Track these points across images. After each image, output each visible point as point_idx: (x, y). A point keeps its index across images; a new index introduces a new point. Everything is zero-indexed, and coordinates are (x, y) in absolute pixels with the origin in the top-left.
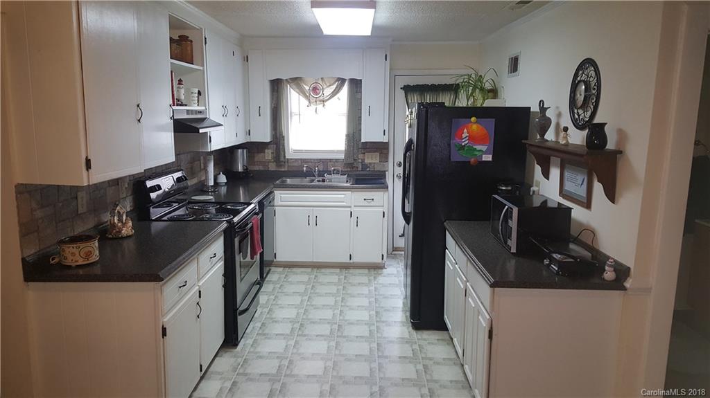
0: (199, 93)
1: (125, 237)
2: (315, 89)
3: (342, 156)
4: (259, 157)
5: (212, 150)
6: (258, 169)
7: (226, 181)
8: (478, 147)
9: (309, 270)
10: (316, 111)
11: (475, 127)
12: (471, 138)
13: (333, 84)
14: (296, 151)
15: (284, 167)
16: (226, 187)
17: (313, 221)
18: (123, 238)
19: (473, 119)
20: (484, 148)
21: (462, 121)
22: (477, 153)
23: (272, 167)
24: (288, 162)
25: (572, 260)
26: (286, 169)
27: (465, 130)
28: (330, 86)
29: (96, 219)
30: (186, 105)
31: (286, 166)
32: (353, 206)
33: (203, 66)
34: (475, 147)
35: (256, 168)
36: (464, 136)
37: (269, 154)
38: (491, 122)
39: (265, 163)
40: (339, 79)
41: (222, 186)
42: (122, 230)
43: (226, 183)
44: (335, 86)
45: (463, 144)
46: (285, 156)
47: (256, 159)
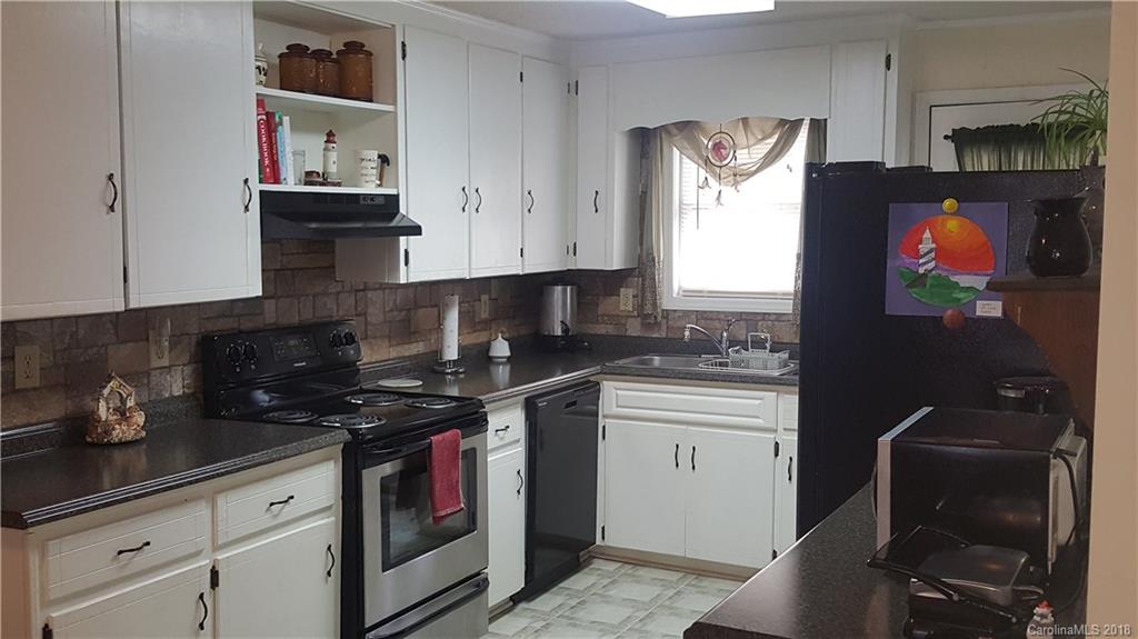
0: (384, 159)
1: (115, 444)
2: (718, 147)
3: (787, 307)
4: (606, 306)
5: (413, 279)
6: (603, 332)
7: (508, 354)
8: (965, 280)
9: (674, 576)
10: (718, 198)
11: (952, 225)
12: (941, 254)
13: (770, 136)
14: (689, 294)
15: (660, 329)
16: (508, 368)
17: (685, 458)
18: (111, 445)
19: (948, 204)
20: (980, 282)
21: (919, 209)
22: (961, 295)
23: (634, 329)
24: (667, 318)
25: (943, 597)
26: (664, 335)
27: (927, 235)
28: (763, 139)
29: (69, 402)
30: (339, 184)
31: (664, 327)
32: (780, 429)
33: (394, 103)
34: (954, 279)
35: (601, 329)
36: (923, 248)
37: (626, 299)
38: (997, 211)
39: (617, 320)
40: (783, 122)
41: (500, 364)
42: (114, 429)
43: (509, 358)
44: (773, 140)
45: (921, 271)
46: (655, 305)
47: (601, 310)
